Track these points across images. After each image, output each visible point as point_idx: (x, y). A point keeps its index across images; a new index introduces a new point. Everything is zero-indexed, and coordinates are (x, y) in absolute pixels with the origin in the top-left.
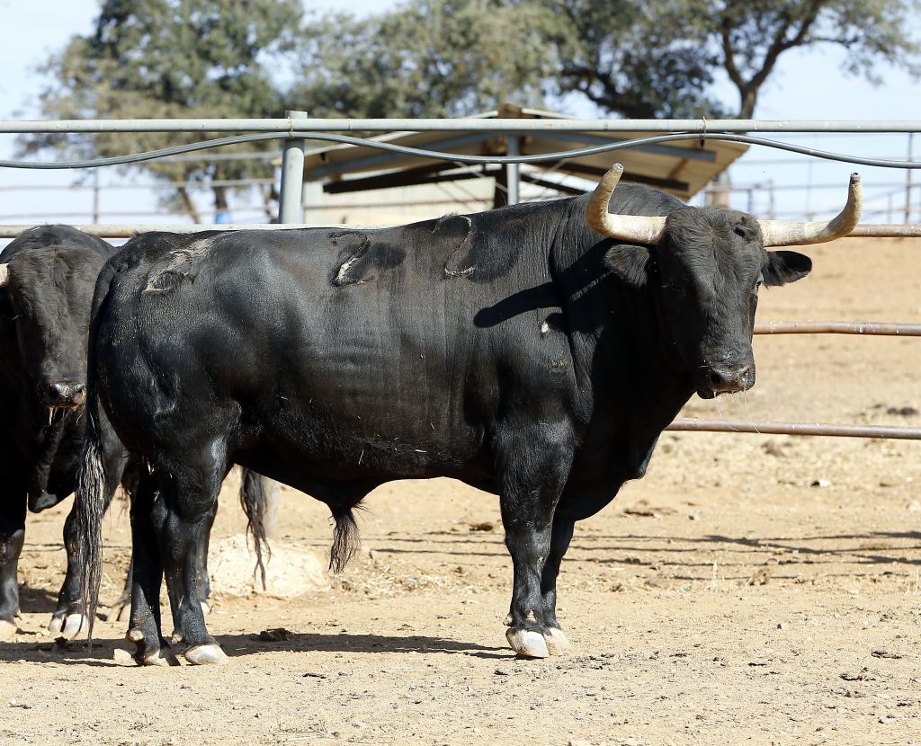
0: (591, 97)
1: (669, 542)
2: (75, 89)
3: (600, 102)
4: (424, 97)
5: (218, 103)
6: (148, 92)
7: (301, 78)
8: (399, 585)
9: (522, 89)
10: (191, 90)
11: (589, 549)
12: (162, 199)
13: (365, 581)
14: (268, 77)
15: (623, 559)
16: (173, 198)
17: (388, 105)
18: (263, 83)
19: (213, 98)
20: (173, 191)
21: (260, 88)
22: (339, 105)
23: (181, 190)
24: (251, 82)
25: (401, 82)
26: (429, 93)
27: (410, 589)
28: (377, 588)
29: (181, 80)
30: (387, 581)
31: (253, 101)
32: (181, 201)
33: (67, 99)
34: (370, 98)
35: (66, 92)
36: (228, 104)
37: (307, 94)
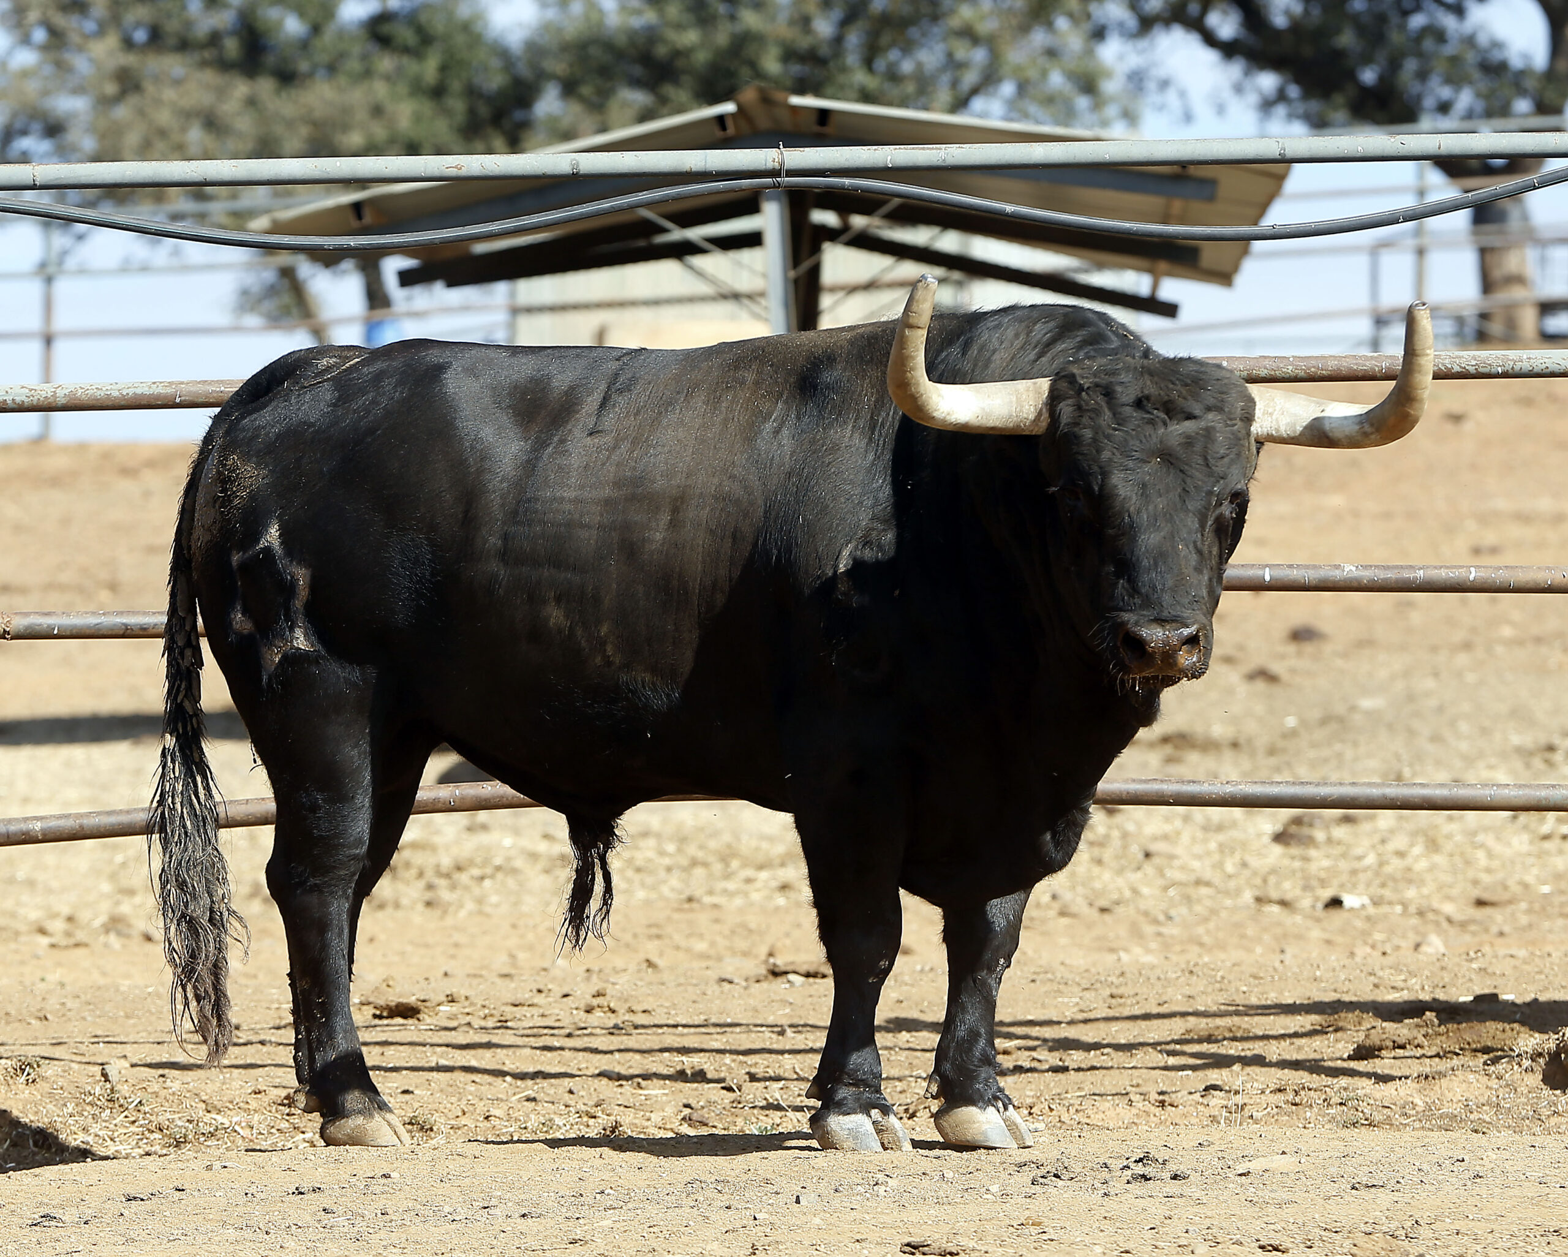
0: (1210, 39)
1: (782, 1033)
2: (45, 48)
3: (1229, 50)
4: (824, 51)
5: (367, 74)
6: (207, 54)
7: (551, 14)
8: (157, 1136)
9: (1049, 25)
10: (304, 45)
11: (606, 1052)
12: (245, 292)
13: (85, 1130)
14: (479, 16)
15: (672, 1071)
16: (271, 291)
17: (745, 72)
18: (466, 27)
19: (354, 65)
20: (269, 276)
21: (460, 39)
22: (638, 70)
23: (288, 273)
24: (439, 25)
25: (773, 19)
26: (838, 40)
27: (178, 1144)
28: (109, 1142)
29: (280, 23)
30: (133, 1129)
31: (443, 68)
32: (287, 298)
33: (25, 74)
34: (702, 57)
35: (26, 58)
36: (388, 78)
37: (565, 48)
